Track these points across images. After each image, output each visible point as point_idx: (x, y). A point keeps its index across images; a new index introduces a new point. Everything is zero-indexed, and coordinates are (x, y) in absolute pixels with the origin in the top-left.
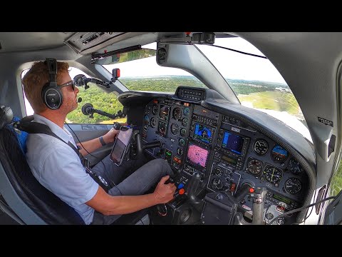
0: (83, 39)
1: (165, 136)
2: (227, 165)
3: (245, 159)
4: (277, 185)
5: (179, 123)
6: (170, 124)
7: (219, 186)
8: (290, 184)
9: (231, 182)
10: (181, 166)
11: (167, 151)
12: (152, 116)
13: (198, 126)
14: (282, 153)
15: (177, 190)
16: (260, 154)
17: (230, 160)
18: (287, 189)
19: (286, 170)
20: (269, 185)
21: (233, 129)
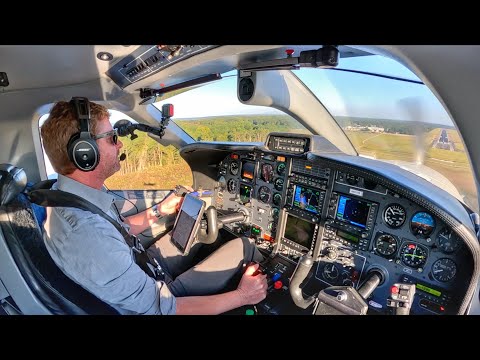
0: (127, 68)
2: (345, 245)
3: (372, 234)
4: (420, 270)
5: (271, 186)
6: (258, 188)
7: (332, 274)
8: (439, 268)
11: (254, 226)
12: (231, 177)
13: (299, 190)
14: (424, 221)
15: (272, 283)
16: (393, 227)
18: (435, 275)
19: (433, 247)
20: (408, 271)
21: (352, 191)
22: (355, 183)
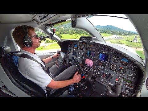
0: (40, 18)
1: (76, 56)
2: (102, 67)
3: (109, 64)
4: (124, 75)
5: (81, 51)
6: (78, 51)
7: (98, 75)
8: (130, 75)
9: (104, 73)
10: (83, 67)
11: (77, 62)
12: (71, 49)
13: (89, 52)
14: (125, 61)
15: (82, 77)
16: (116, 62)
17: (103, 65)
18: (129, 77)
19: (128, 68)
20: (120, 75)
21: (103, 52)
22: (104, 50)
